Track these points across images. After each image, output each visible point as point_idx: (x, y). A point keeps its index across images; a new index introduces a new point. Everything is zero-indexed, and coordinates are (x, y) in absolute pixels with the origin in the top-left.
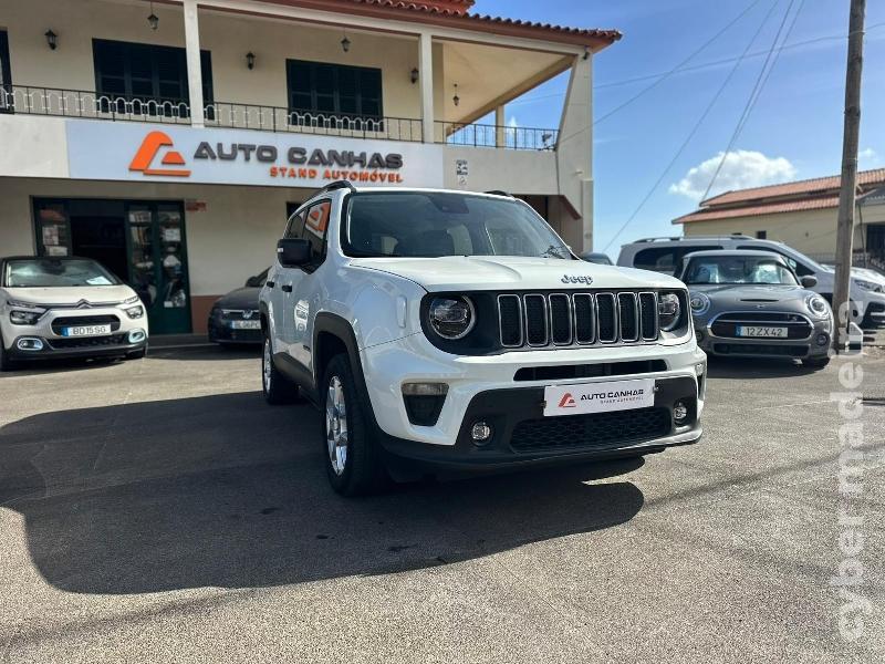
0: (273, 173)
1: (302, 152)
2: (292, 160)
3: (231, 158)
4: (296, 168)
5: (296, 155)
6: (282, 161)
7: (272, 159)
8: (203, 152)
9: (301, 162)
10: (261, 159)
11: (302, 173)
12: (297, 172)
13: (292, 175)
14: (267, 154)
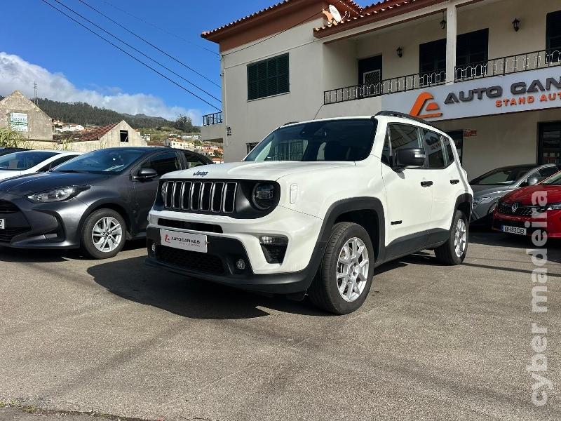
0: (499, 105)
1: (523, 84)
2: (514, 92)
3: (470, 99)
4: (517, 98)
5: (517, 89)
6: (507, 94)
7: (499, 95)
8: (451, 99)
9: (523, 92)
10: (491, 96)
11: (522, 101)
12: (517, 101)
13: (513, 103)
14: (495, 92)
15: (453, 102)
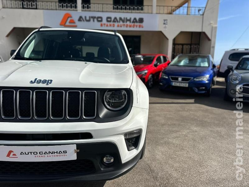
0: (102, 25)
1: (110, 18)
2: (108, 21)
3: (89, 21)
4: (109, 23)
6: (104, 21)
7: (101, 21)
8: (80, 19)
9: (110, 21)
10: (98, 21)
11: (110, 25)
12: (109, 25)
13: (107, 26)
14: (100, 19)
15: (81, 21)
